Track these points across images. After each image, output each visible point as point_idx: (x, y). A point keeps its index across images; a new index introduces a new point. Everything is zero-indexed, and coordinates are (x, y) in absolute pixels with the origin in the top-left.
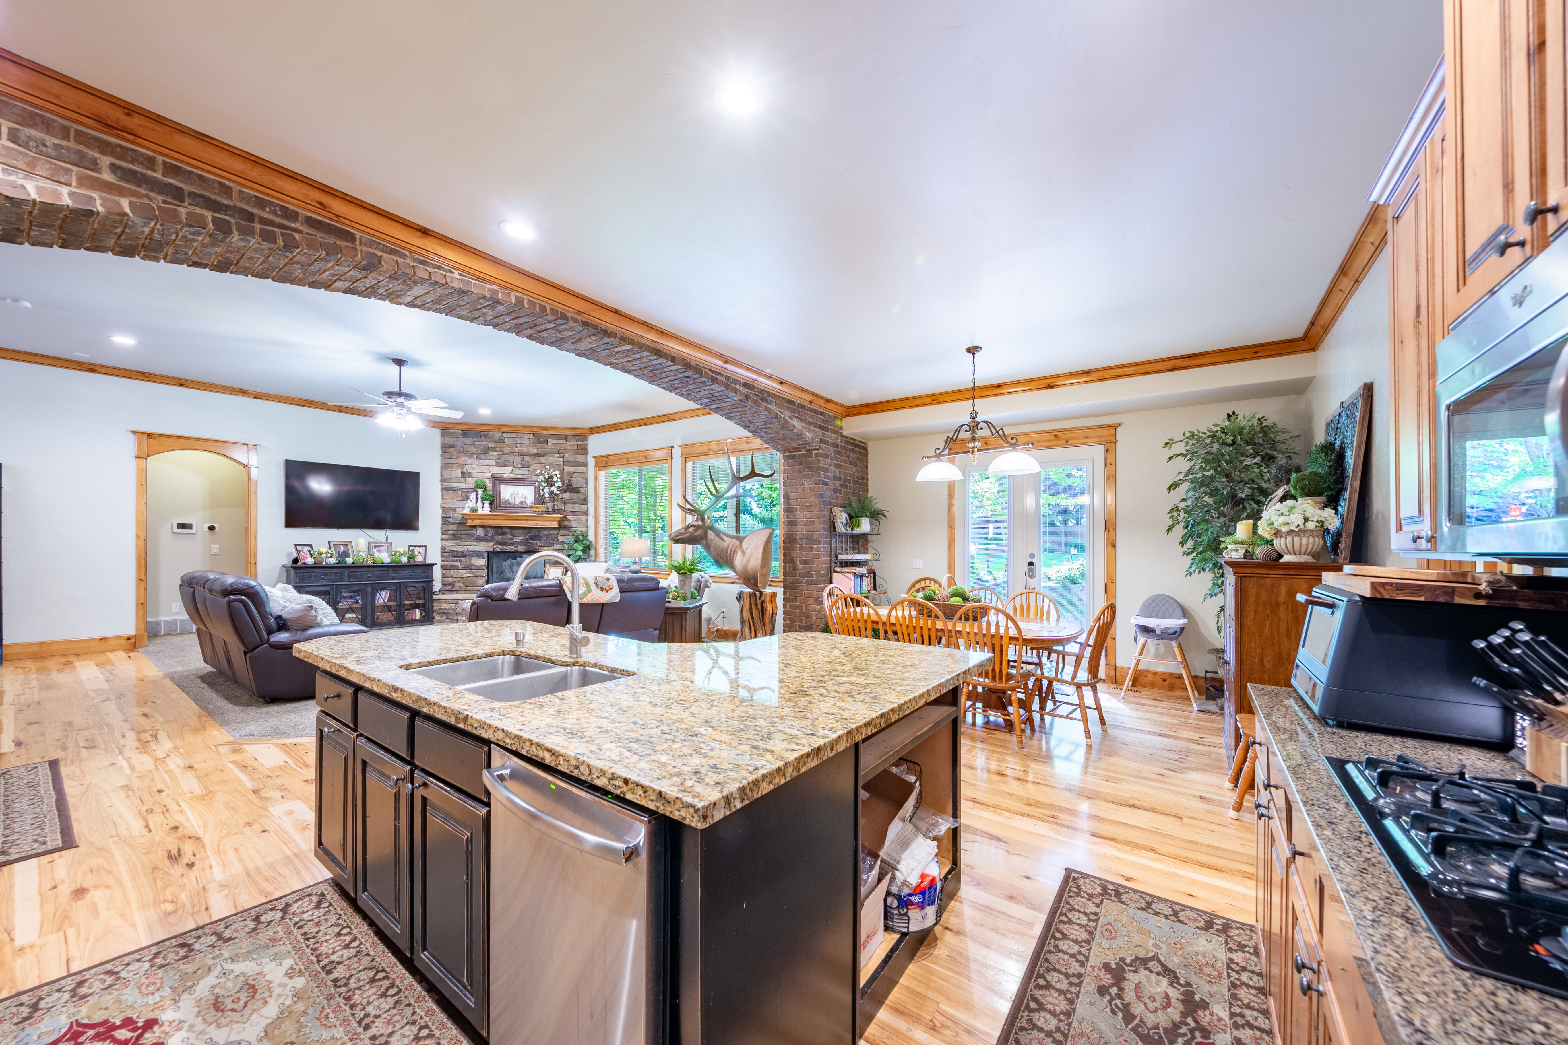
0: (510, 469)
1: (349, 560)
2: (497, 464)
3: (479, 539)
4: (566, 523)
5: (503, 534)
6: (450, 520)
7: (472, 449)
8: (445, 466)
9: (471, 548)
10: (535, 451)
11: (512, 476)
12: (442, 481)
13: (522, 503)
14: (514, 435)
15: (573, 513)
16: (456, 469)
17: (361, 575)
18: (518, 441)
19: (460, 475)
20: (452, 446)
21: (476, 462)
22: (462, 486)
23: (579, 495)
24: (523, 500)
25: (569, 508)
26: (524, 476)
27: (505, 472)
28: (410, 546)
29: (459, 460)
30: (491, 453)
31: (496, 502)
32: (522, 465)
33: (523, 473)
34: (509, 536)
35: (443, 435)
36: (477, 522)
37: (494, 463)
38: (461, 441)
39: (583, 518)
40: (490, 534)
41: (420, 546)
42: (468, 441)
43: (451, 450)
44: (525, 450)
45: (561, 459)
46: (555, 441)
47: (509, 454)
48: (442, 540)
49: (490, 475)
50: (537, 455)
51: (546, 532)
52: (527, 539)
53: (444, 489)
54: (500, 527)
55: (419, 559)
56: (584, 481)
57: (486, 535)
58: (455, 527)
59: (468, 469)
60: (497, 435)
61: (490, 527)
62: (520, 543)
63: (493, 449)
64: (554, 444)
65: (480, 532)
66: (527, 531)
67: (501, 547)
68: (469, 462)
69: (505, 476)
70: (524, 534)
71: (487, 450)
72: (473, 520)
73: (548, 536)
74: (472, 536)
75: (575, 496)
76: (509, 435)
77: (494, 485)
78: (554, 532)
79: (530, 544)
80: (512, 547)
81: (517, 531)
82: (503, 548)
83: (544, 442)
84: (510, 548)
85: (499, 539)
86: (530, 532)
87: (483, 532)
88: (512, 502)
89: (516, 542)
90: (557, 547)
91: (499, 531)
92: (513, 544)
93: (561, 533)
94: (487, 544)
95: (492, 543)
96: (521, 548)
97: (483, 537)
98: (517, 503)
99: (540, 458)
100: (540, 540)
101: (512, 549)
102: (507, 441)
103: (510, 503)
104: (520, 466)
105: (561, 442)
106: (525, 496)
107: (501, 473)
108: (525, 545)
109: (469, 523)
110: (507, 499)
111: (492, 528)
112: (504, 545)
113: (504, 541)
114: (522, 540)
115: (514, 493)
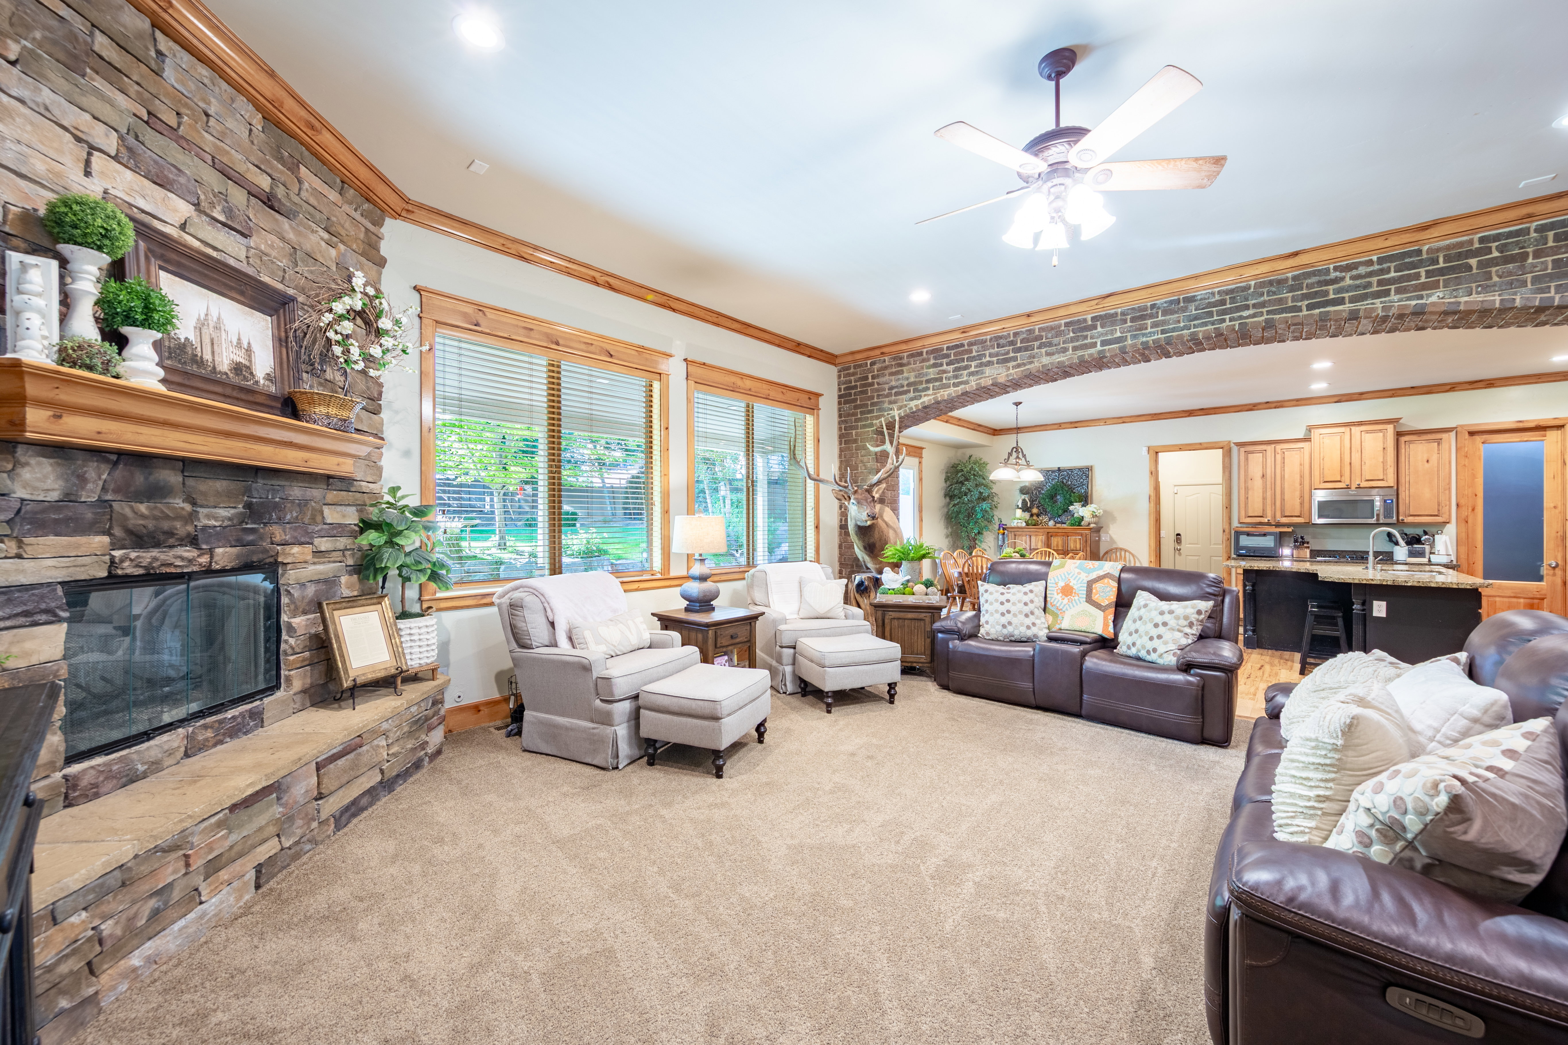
0: (181, 209)
5: (156, 490)
10: (264, 183)
13: (238, 368)
18: (213, 102)
21: (14, 81)
24: (241, 358)
26: (234, 263)
27: (162, 206)
30: (99, 83)
32: (229, 211)
33: (227, 249)
34: (180, 504)
37: (111, 143)
40: (92, 494)
44: (239, 162)
46: (317, 183)
47: (174, 135)
50: (268, 200)
51: (296, 492)
52: (242, 517)
54: (142, 457)
57: (69, 498)
61: (98, 454)
62: (221, 536)
63: (112, 72)
67: (147, 556)
69: (164, 229)
70: (230, 495)
72: (59, 409)
73: (303, 504)
78: (316, 493)
79: (251, 538)
80: (188, 552)
81: (210, 483)
82: (155, 559)
83: (293, 168)
84: (182, 558)
85: (143, 516)
86: (248, 491)
87: (58, 478)
88: (208, 356)
89: (205, 528)
90: (324, 544)
91: (139, 479)
92: (193, 541)
93: (332, 496)
94: (78, 546)
95: (101, 541)
96: (224, 556)
97: (55, 506)
98: (224, 364)
99: (277, 216)
100: (280, 521)
101: (191, 561)
102: (169, 73)
103: (198, 361)
104: (222, 218)
105: (333, 196)
106: (245, 346)
107: (142, 203)
108: (237, 540)
109: (20, 424)
110: (187, 339)
111: (107, 461)
112: (157, 545)
113: (166, 525)
114: (230, 519)
115: (212, 324)
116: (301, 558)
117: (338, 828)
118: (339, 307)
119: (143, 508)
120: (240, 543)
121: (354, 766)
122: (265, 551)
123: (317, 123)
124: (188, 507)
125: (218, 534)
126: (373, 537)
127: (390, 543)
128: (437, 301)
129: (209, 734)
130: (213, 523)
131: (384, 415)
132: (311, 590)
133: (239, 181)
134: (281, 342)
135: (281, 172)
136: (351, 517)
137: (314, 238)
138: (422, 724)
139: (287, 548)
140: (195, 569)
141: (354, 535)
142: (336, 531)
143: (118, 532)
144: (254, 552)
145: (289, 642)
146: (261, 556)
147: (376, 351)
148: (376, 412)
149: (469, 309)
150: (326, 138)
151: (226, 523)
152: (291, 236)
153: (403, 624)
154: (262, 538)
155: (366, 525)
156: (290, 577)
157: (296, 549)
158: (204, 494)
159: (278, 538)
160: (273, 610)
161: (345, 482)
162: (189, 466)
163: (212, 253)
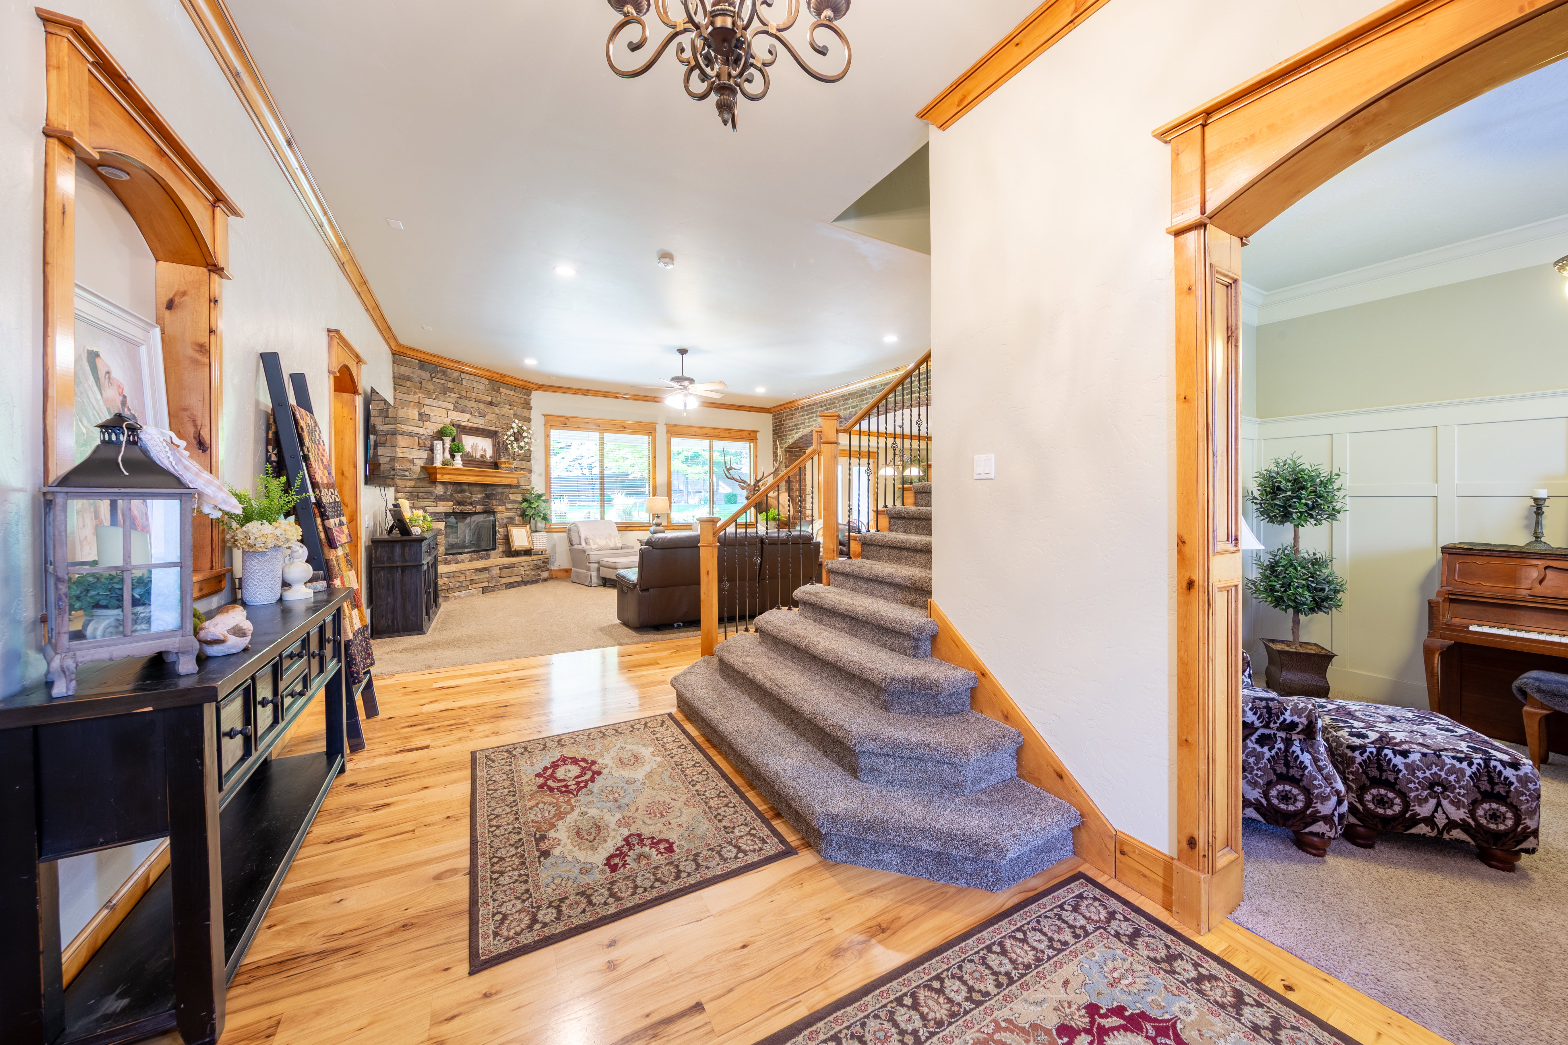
0: (468, 416)
2: (456, 409)
3: (439, 498)
5: (462, 491)
6: (407, 473)
7: (430, 387)
9: (431, 510)
10: (489, 399)
11: (470, 424)
13: (482, 456)
14: (472, 377)
15: (521, 470)
16: (413, 408)
18: (475, 385)
19: (417, 417)
20: (409, 379)
21: (434, 403)
22: (420, 431)
24: (483, 453)
26: (481, 426)
27: (464, 419)
29: (415, 398)
30: (449, 394)
32: (479, 413)
33: (480, 423)
34: (468, 494)
35: (395, 361)
36: (446, 477)
37: (451, 407)
38: (418, 374)
39: (528, 475)
40: (449, 492)
42: (426, 375)
43: (408, 384)
44: (481, 397)
46: (506, 391)
47: (466, 398)
49: (450, 420)
50: (491, 403)
51: (500, 490)
52: (484, 498)
54: (460, 484)
57: (445, 493)
58: (411, 483)
59: (426, 410)
60: (455, 374)
62: (479, 503)
63: (451, 390)
64: (505, 394)
65: (439, 490)
66: (483, 488)
67: (461, 507)
68: (428, 401)
69: (463, 424)
70: (481, 492)
71: (445, 391)
72: (443, 474)
73: (502, 494)
74: (431, 494)
76: (467, 376)
77: (457, 433)
78: (507, 490)
79: (487, 504)
80: (470, 507)
81: (477, 489)
82: (463, 509)
83: (498, 391)
84: (469, 509)
85: (460, 498)
86: (486, 490)
87: (443, 489)
88: (474, 455)
90: (509, 506)
91: (458, 489)
92: (471, 504)
93: (512, 491)
94: (447, 505)
95: (451, 504)
96: (479, 508)
97: (442, 495)
98: (478, 456)
99: (493, 408)
100: (495, 499)
101: (471, 510)
102: (464, 383)
103: (471, 456)
104: (478, 415)
105: (512, 393)
106: (484, 450)
107: (459, 420)
109: (436, 478)
110: (470, 452)
111: (452, 485)
112: (463, 505)
113: (465, 500)
114: (481, 499)
115: (476, 446)
116: (502, 510)
117: (506, 588)
118: (509, 433)
119: (460, 496)
120: (483, 505)
121: (512, 572)
122: (491, 508)
123: (503, 376)
124: (470, 496)
125: (477, 502)
126: (525, 505)
127: (530, 507)
128: (550, 418)
130: (476, 500)
131: (532, 462)
132: (505, 521)
133: (482, 402)
134: (494, 446)
135: (495, 394)
136: (519, 498)
137: (505, 410)
138: (537, 568)
139: (498, 507)
140: (472, 512)
141: (521, 503)
142: (514, 502)
143: (455, 502)
144: (488, 508)
145: (498, 536)
146: (490, 510)
147: (522, 444)
148: (529, 461)
149: (563, 419)
150: (507, 379)
151: (479, 499)
152: (498, 412)
153: (534, 534)
154: (490, 504)
155: (525, 500)
156: (499, 516)
157: (501, 508)
158: (474, 492)
159: (495, 504)
160: (494, 526)
161: (517, 487)
162: (470, 484)
163: (475, 426)
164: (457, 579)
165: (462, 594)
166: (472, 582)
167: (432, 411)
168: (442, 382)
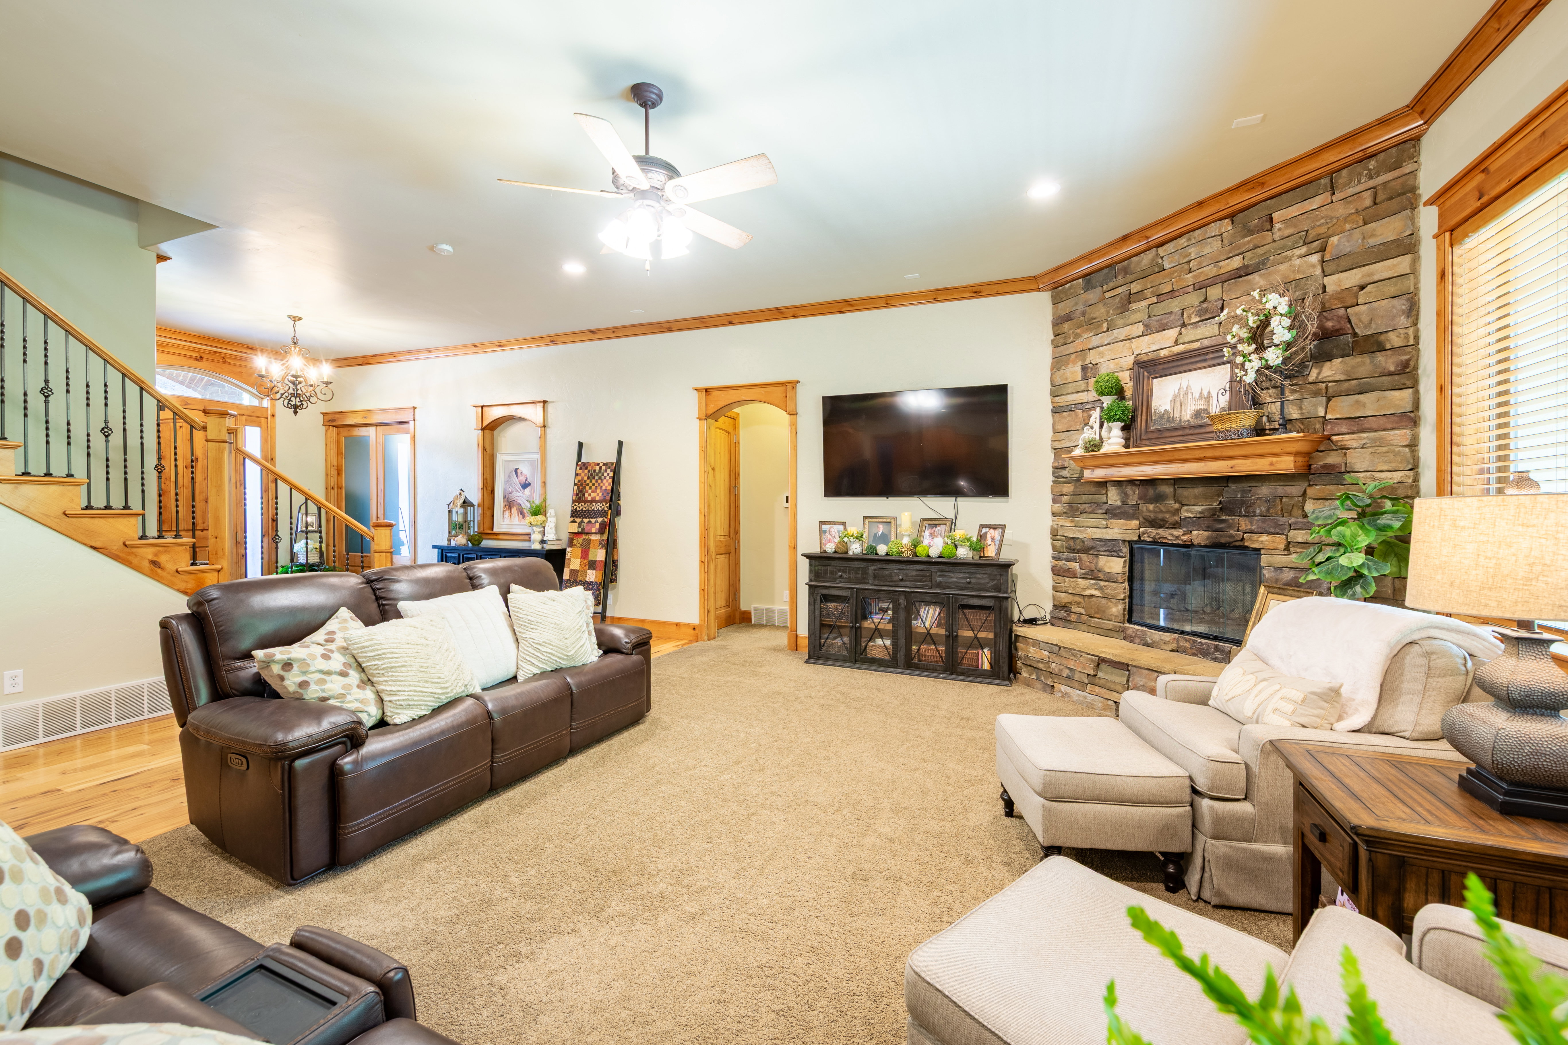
0: (1172, 333)
1: (882, 549)
2: (1149, 330)
3: (1112, 513)
4: (1332, 459)
5: (1159, 498)
7: (1100, 312)
8: (1058, 363)
9: (1098, 534)
10: (1236, 262)
11: (1180, 348)
12: (1054, 395)
13: (1197, 414)
14: (1183, 241)
15: (1357, 423)
16: (1075, 362)
17: (890, 576)
18: (1193, 252)
20: (1069, 318)
21: (1105, 338)
23: (1380, 357)
24: (1201, 406)
25: (1342, 407)
26: (1201, 344)
27: (1165, 343)
28: (982, 526)
29: (1080, 344)
30: (1135, 306)
31: (1141, 423)
32: (1203, 311)
33: (1204, 334)
34: (1172, 504)
35: (1056, 302)
36: (1100, 474)
37: (1140, 328)
38: (1083, 300)
39: (1401, 436)
40: (1132, 501)
41: (995, 527)
43: (1068, 326)
44: (1210, 271)
45: (1315, 259)
47: (1172, 294)
48: (1054, 514)
49: (1129, 361)
51: (1264, 491)
52: (1213, 513)
53: (1057, 411)
55: (991, 552)
56: (1401, 304)
57: (1124, 503)
58: (1070, 487)
59: (1092, 357)
60: (1146, 259)
61: (1131, 482)
62: (1197, 523)
63: (1139, 296)
64: (1285, 221)
65: (1113, 497)
66: (1214, 489)
67: (1153, 532)
68: (1095, 341)
69: (1163, 353)
70: (1205, 497)
71: (1127, 304)
72: (1092, 468)
73: (1274, 500)
74: (1099, 505)
75: (1361, 365)
76: (1170, 247)
77: (1137, 381)
78: (1291, 489)
79: (1221, 526)
81: (1191, 490)
82: (1158, 534)
84: (1172, 535)
85: (1150, 511)
86: (1221, 493)
87: (1118, 494)
88: (1177, 415)
89: (1186, 518)
90: (1300, 535)
91: (1151, 492)
92: (1179, 526)
93: (1314, 491)
94: (1127, 525)
95: (1136, 522)
96: (1198, 536)
97: (1118, 507)
98: (1189, 415)
99: (1250, 277)
101: (1177, 537)
103: (1170, 420)
104: (1198, 319)
106: (1205, 395)
107: (1154, 348)
108: (1208, 527)
110: (1165, 410)
111: (1135, 485)
112: (1161, 527)
113: (1160, 516)
114: (1200, 513)
115: (1182, 393)
116: (1271, 546)
119: (1151, 507)
120: (1210, 529)
122: (1231, 536)
124: (1177, 505)
125: (1193, 522)
129: (1187, 645)
130: (1190, 515)
132: (1288, 575)
133: (1214, 282)
134: (1234, 379)
135: (1249, 242)
139: (1255, 537)
140: (1180, 542)
143: (1141, 519)
144: (1221, 536)
146: (1228, 540)
151: (1199, 515)
154: (1230, 526)
157: (1264, 538)
158: (1187, 498)
159: (1243, 527)
161: (1331, 476)
162: (1178, 482)
163: (1196, 345)
164: (1065, 662)
165: (1075, 693)
166: (1092, 678)
167: (1101, 354)
168: (1120, 290)
